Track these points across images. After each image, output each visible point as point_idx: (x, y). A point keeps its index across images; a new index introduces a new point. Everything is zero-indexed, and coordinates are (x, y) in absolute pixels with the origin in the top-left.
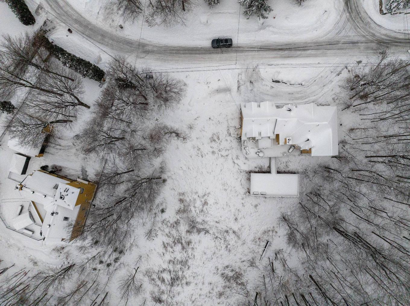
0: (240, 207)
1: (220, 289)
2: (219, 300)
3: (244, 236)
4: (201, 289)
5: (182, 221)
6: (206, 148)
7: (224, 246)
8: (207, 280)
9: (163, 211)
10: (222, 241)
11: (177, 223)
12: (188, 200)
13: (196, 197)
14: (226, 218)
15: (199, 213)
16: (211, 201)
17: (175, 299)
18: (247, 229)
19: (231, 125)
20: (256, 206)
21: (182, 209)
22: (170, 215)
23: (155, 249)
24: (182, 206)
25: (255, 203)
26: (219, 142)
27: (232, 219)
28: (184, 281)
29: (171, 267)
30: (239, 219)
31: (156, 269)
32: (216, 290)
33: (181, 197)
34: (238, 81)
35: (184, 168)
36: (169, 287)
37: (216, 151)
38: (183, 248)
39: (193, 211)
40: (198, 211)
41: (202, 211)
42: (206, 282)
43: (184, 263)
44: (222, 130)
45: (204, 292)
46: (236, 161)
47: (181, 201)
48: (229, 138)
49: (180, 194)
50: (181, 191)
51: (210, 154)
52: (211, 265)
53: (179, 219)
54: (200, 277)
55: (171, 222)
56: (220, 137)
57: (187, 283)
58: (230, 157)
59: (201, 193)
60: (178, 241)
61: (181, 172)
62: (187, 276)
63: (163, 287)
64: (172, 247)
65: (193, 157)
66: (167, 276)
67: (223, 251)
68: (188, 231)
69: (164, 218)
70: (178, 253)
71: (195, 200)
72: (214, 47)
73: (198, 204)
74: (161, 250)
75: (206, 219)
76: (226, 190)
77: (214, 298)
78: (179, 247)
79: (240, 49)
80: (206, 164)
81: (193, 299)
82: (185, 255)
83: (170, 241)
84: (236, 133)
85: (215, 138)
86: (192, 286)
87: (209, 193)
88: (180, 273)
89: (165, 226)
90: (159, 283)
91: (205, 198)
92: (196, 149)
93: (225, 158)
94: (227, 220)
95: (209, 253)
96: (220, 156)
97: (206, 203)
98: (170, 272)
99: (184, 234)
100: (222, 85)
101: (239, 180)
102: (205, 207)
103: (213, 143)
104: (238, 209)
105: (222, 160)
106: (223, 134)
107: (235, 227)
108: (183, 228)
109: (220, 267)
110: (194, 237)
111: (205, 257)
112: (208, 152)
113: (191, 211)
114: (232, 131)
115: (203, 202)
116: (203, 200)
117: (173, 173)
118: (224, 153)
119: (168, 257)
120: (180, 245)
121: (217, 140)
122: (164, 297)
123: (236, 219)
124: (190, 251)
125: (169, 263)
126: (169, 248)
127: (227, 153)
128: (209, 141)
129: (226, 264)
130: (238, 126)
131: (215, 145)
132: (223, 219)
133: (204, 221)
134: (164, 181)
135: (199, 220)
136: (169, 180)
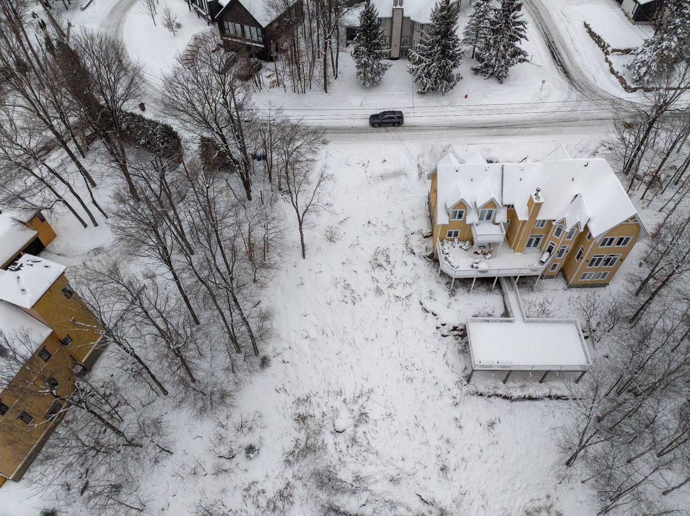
0: (451, 431)
6: (363, 283)
9: (250, 449)
11: (285, 495)
12: (318, 415)
13: (338, 403)
14: (418, 466)
15: (344, 449)
16: (375, 412)
18: (476, 504)
19: (412, 230)
20: (492, 425)
21: (303, 444)
24: (302, 436)
26: (389, 268)
27: (434, 470)
30: (451, 467)
33: (302, 410)
34: (418, 166)
35: (313, 333)
37: (384, 287)
39: (331, 447)
40: (343, 446)
41: (354, 440)
44: (395, 243)
46: (429, 305)
47: (302, 419)
48: (410, 259)
49: (299, 401)
50: (302, 393)
51: (371, 294)
53: (292, 481)
56: (392, 259)
58: (414, 300)
59: (349, 394)
61: (305, 344)
65: (333, 305)
69: (251, 477)
71: (335, 410)
72: (373, 125)
73: (344, 421)
75: (366, 471)
76: (411, 380)
80: (362, 320)
84: (424, 246)
85: (382, 260)
87: (371, 391)
91: (361, 401)
92: (340, 287)
93: (404, 303)
94: (421, 473)
96: (393, 299)
97: (363, 417)
100: (391, 167)
101: (441, 353)
102: (362, 428)
103: (378, 270)
104: (446, 437)
105: (397, 308)
106: (397, 253)
112: (368, 292)
113: (324, 447)
114: (415, 242)
115: (356, 413)
116: (356, 408)
117: (287, 346)
118: (401, 291)
121: (385, 264)
123: (443, 469)
127: (407, 291)
128: (369, 267)
130: (426, 230)
131: (381, 275)
132: (408, 467)
133: (357, 479)
134: (265, 362)
135: (345, 475)
136: (275, 363)
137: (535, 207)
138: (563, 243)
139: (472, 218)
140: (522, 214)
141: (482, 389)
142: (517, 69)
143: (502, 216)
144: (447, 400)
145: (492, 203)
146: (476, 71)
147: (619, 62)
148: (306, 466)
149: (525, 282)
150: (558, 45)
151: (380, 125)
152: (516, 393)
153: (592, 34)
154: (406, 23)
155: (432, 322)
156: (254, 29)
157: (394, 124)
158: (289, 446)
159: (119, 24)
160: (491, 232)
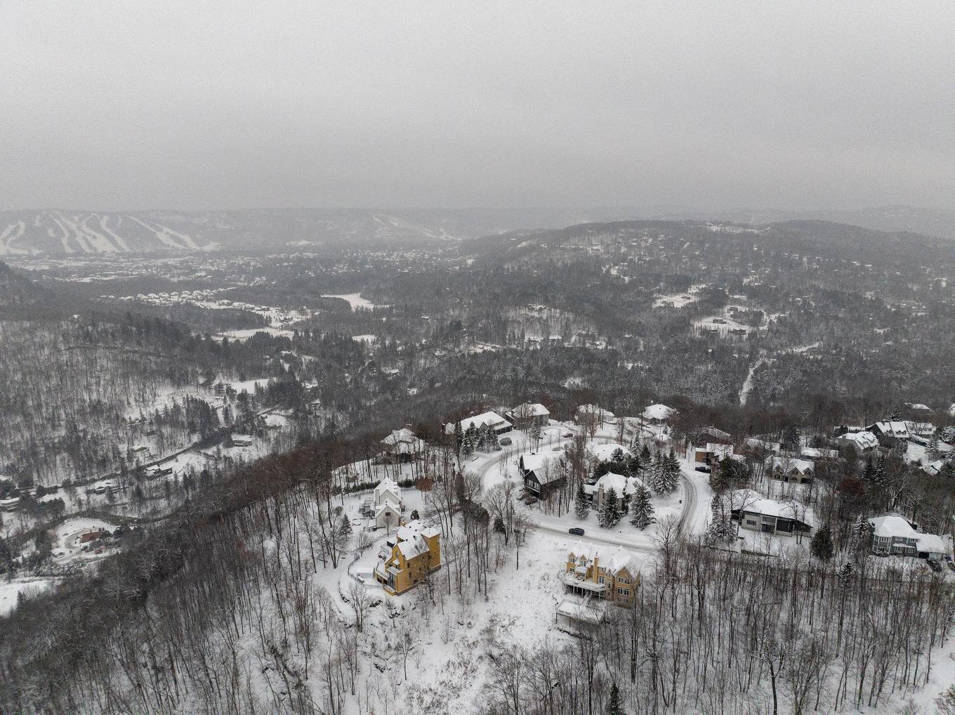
5: (481, 644)
6: (535, 583)
9: (470, 624)
11: (475, 644)
12: (498, 620)
13: (507, 618)
16: (517, 623)
21: (488, 628)
22: (473, 634)
23: (436, 666)
24: (490, 626)
26: (547, 581)
29: (440, 689)
31: (423, 686)
35: (509, 596)
37: (542, 587)
38: (465, 673)
39: (498, 631)
40: (502, 631)
41: (506, 630)
43: (456, 690)
44: (553, 572)
46: (555, 596)
47: (492, 620)
48: (557, 580)
49: (493, 615)
50: (496, 612)
53: (479, 639)
55: (470, 642)
56: (550, 578)
58: (552, 594)
60: (465, 664)
61: (505, 599)
62: (450, 706)
64: (455, 669)
65: (521, 588)
68: (481, 657)
69: (466, 634)
70: (456, 677)
71: (505, 620)
72: (570, 532)
73: (506, 623)
74: (441, 667)
75: (506, 640)
76: (537, 617)
78: (460, 671)
79: (590, 538)
80: (529, 596)
82: (463, 681)
83: (457, 660)
85: (546, 578)
87: (520, 617)
88: (444, 700)
89: (461, 645)
90: (415, 703)
91: (515, 619)
92: (526, 583)
93: (547, 594)
96: (543, 592)
97: (513, 623)
98: (435, 694)
99: (474, 661)
101: (552, 613)
102: (511, 626)
103: (543, 580)
105: (544, 595)
106: (553, 576)
108: (478, 652)
112: (535, 587)
113: (495, 630)
114: (561, 574)
116: (512, 621)
118: (548, 590)
119: (444, 677)
120: (464, 669)
124: (470, 679)
125: (441, 684)
126: (451, 669)
127: (550, 590)
128: (540, 578)
131: (543, 582)
133: (502, 643)
134: (487, 599)
135: (499, 641)
136: (491, 601)
138: (609, 580)
139: (576, 562)
140: (593, 563)
141: (561, 628)
144: (546, 628)
146: (633, 522)
148: (486, 635)
149: (595, 595)
150: (686, 521)
151: (573, 533)
152: (572, 631)
156: (537, 485)
157: (578, 534)
159: (485, 471)
160: (583, 570)
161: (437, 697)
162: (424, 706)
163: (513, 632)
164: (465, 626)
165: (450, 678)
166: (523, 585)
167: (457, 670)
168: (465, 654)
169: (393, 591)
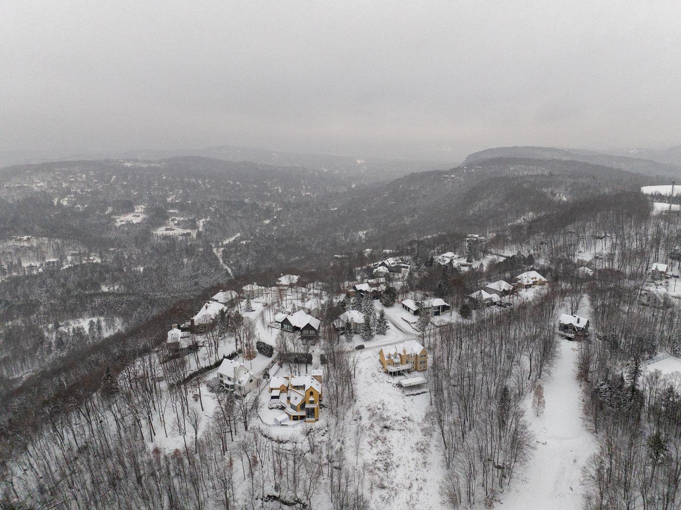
0: (404, 403)
1: (422, 461)
2: (426, 469)
3: (415, 420)
4: (409, 467)
5: (375, 424)
6: (371, 380)
7: (408, 433)
8: (410, 458)
9: (360, 417)
10: (405, 430)
11: (372, 426)
12: (373, 407)
13: (376, 404)
16: (386, 403)
17: (394, 484)
19: (378, 367)
22: (366, 422)
24: (371, 413)
25: (410, 399)
26: (376, 376)
27: (403, 410)
28: (394, 466)
29: (380, 457)
30: (407, 409)
31: (370, 462)
32: (420, 463)
33: (368, 408)
36: (385, 473)
37: (377, 380)
38: (383, 442)
39: (379, 412)
40: (381, 411)
41: (384, 409)
42: (410, 460)
43: (388, 452)
45: (412, 468)
46: (389, 381)
47: (369, 410)
48: (381, 373)
52: (407, 448)
54: (404, 459)
55: (369, 426)
57: (397, 466)
58: (385, 381)
59: (378, 401)
60: (377, 438)
62: (395, 461)
63: (381, 475)
64: (375, 443)
66: (379, 465)
67: (409, 435)
69: (362, 424)
70: (380, 447)
74: (369, 447)
75: (389, 414)
76: (391, 396)
77: (422, 469)
78: (379, 443)
79: (370, 348)
80: (374, 388)
81: (407, 476)
82: (387, 447)
83: (372, 439)
84: (383, 370)
85: (374, 375)
86: (401, 467)
87: (383, 400)
88: (389, 461)
90: (377, 471)
94: (401, 412)
95: (402, 441)
96: (380, 382)
98: (381, 461)
99: (379, 434)
100: (367, 356)
101: (396, 389)
102: (384, 406)
105: (381, 384)
106: (377, 373)
107: (407, 415)
108: (377, 429)
109: (413, 446)
110: (388, 434)
111: (400, 444)
112: (373, 382)
113: (377, 413)
114: (380, 370)
115: (382, 404)
118: (381, 380)
119: (375, 451)
120: (380, 441)
122: (386, 484)
124: (388, 444)
125: (378, 454)
126: (374, 445)
127: (383, 380)
128: (371, 377)
129: (416, 442)
130: (382, 367)
131: (375, 378)
132: (398, 411)
133: (388, 417)
134: (355, 401)
135: (385, 417)
136: (357, 401)
137: (405, 351)
138: (413, 360)
139: (392, 358)
140: (403, 354)
141: (407, 394)
142: (388, 331)
143: (398, 356)
144: (401, 398)
145: (396, 353)
146: (377, 333)
147: (414, 326)
148: (374, 418)
149: (409, 371)
150: (396, 324)
151: (359, 349)
152: (415, 393)
153: (404, 320)
154: (355, 325)
155: (391, 385)
156: (313, 331)
157: (362, 348)
158: (368, 416)
160: (398, 360)
161: (384, 462)
162: (383, 470)
163: (389, 409)
164: (359, 420)
165: (379, 450)
166: (366, 385)
167: (377, 444)
168: (372, 434)
169: (314, 419)
